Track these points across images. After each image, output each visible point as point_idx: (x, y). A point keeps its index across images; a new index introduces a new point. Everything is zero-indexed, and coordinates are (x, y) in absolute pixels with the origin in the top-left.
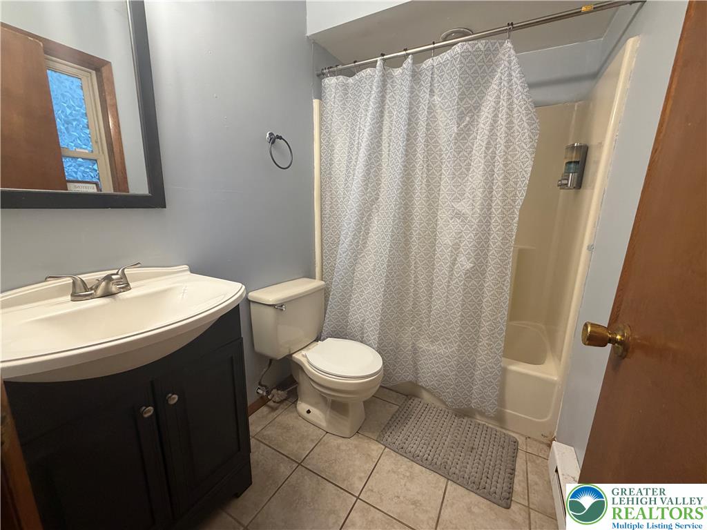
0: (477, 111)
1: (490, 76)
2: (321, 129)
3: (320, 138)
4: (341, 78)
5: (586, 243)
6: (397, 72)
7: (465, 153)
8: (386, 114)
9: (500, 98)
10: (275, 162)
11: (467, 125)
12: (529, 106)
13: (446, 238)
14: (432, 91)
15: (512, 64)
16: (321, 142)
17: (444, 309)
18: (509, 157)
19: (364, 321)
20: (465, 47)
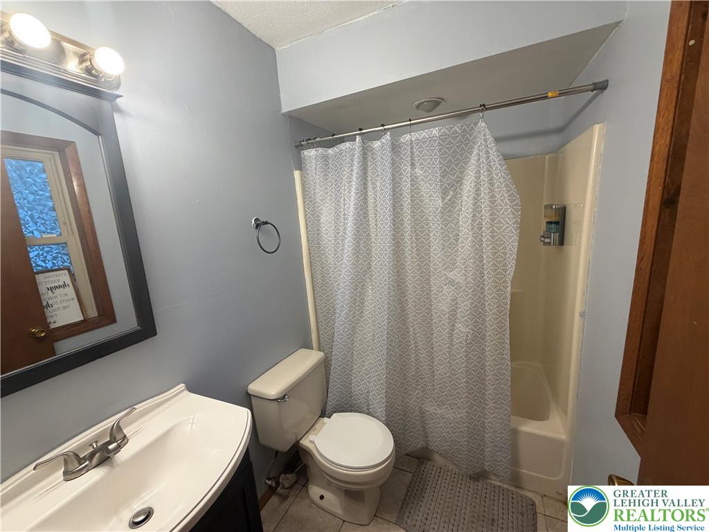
0: (459, 184)
1: (468, 152)
2: (304, 198)
3: (304, 207)
4: (320, 150)
5: (578, 309)
6: (376, 144)
7: (452, 225)
8: (370, 185)
9: (480, 173)
10: (262, 248)
11: (451, 198)
12: (509, 183)
13: (442, 305)
14: (413, 164)
15: (488, 142)
16: (305, 211)
17: (448, 375)
18: (495, 229)
19: (368, 392)
20: (442, 131)
